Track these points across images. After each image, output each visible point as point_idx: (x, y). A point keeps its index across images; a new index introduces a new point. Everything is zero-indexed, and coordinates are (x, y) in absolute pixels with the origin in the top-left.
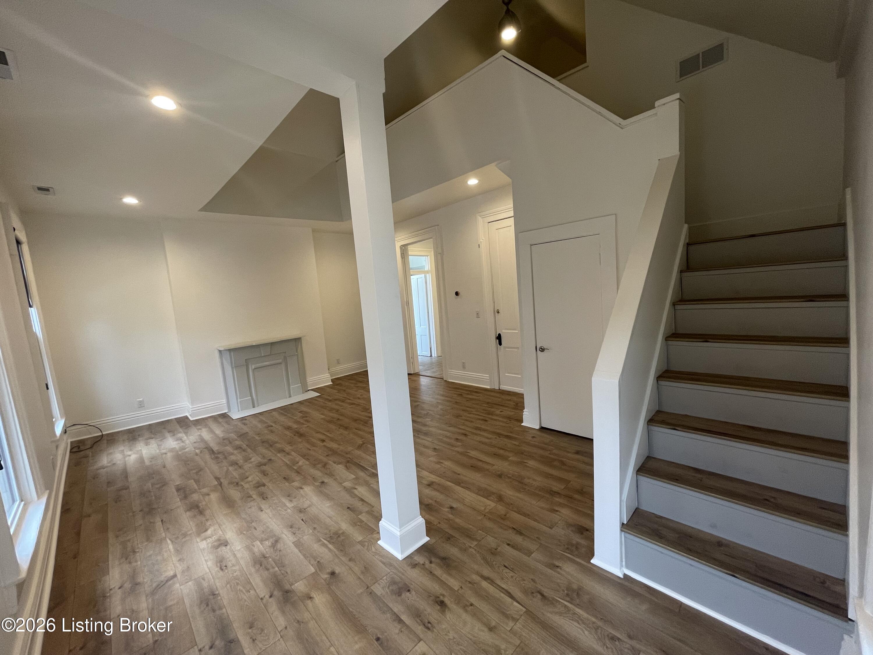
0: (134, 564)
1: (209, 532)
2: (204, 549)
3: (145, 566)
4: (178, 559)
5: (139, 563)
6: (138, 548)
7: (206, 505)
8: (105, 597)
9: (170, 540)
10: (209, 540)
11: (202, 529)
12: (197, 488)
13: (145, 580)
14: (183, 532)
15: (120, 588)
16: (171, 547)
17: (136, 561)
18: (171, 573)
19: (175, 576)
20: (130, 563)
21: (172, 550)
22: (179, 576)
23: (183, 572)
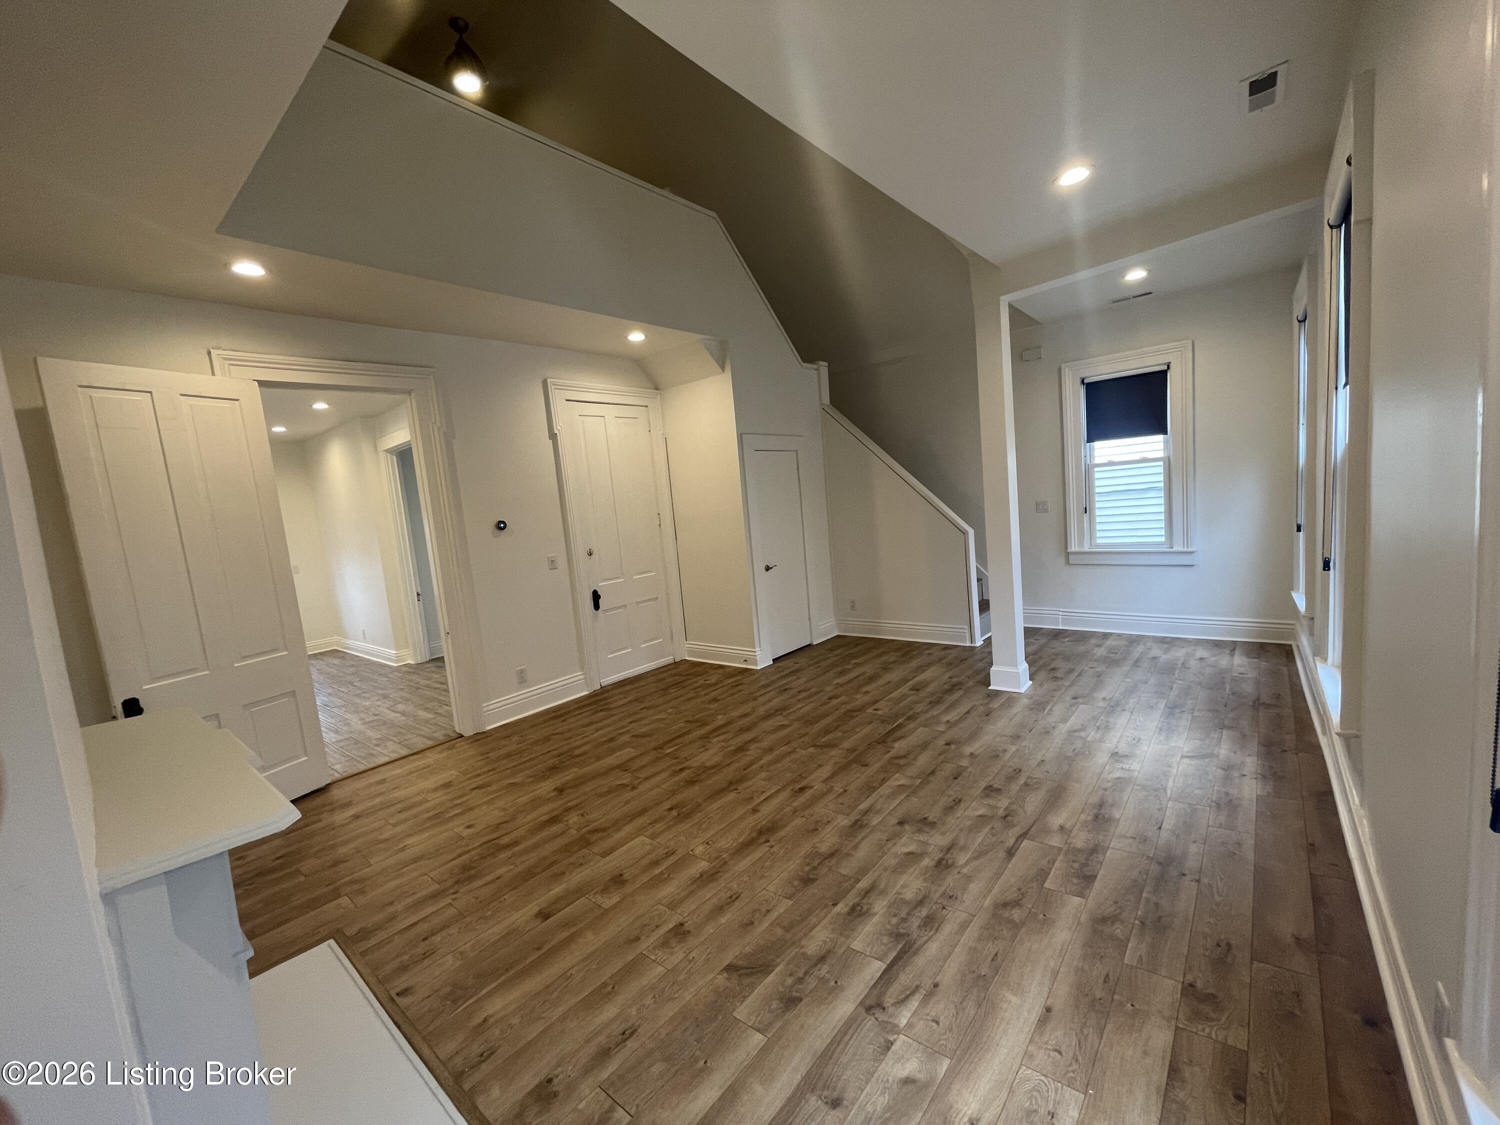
0: (1223, 790)
1: (1119, 774)
2: (1138, 762)
3: (1211, 781)
4: (1170, 769)
5: (1216, 788)
6: (1211, 807)
7: (1083, 811)
8: (1264, 776)
9: (1166, 793)
10: (1126, 766)
11: (1120, 784)
12: (1060, 858)
13: (1215, 768)
14: (1144, 793)
15: (1244, 775)
16: (1170, 784)
17: (1218, 792)
18: (1185, 760)
19: (1182, 757)
20: (1227, 794)
21: (1171, 781)
22: (1180, 755)
23: (1173, 756)
